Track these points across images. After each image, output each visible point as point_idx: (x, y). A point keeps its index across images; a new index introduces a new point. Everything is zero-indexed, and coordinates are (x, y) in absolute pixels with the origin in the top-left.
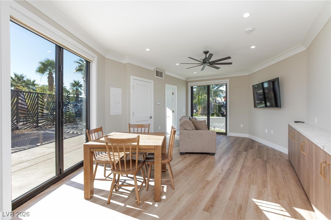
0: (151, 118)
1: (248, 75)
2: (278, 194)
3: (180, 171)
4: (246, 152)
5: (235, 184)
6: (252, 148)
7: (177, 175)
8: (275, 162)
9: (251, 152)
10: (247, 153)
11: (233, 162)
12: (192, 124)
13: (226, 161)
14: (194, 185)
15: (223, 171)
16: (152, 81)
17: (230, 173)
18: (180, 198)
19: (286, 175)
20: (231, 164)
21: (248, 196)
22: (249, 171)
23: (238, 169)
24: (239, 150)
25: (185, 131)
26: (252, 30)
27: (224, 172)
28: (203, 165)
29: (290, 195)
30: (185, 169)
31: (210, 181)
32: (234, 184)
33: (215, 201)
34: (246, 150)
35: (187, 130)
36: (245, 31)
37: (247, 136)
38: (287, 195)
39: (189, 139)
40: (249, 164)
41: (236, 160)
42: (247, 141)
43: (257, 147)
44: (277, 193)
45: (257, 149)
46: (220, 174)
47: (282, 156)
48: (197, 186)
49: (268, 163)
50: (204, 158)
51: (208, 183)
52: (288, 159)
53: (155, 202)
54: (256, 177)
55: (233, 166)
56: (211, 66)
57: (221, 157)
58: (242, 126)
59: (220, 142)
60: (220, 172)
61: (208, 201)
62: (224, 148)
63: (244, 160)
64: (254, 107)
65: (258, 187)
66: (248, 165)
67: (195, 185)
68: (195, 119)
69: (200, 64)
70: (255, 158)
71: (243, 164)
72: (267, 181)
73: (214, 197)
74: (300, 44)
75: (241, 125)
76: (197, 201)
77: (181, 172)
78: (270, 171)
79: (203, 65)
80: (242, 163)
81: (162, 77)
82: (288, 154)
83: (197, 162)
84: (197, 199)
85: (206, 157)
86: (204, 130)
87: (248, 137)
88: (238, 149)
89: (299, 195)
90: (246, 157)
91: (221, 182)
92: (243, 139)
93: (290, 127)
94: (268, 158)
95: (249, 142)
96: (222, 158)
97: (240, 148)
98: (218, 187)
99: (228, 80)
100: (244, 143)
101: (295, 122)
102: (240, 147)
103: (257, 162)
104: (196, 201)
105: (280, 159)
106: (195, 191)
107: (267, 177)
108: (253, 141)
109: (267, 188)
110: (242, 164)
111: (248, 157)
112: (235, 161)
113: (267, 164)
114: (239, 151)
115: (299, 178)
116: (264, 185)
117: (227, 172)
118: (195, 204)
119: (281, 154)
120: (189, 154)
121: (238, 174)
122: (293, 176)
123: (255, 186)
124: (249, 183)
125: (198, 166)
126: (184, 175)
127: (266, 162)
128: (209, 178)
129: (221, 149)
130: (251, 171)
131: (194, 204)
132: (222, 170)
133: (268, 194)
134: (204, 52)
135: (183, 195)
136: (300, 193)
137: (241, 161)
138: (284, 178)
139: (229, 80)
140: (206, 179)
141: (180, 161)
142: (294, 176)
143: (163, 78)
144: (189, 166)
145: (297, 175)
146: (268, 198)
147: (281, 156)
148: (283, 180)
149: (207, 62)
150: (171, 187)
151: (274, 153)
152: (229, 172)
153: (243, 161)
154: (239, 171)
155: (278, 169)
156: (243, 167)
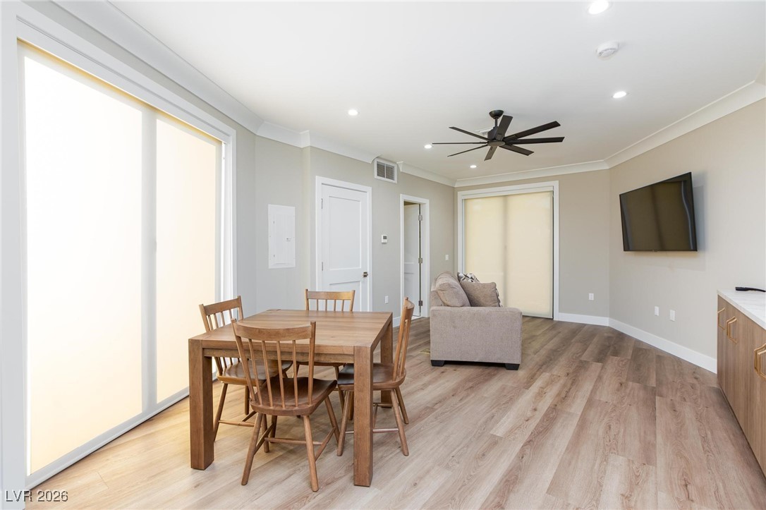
0: (365, 275)
1: (608, 168)
2: (686, 485)
3: (427, 408)
4: (600, 364)
5: (567, 449)
6: (616, 353)
7: (419, 417)
8: (679, 394)
9: (613, 363)
10: (603, 368)
11: (566, 389)
12: (462, 292)
13: (547, 385)
14: (458, 446)
15: (537, 413)
16: (369, 189)
17: (554, 419)
18: (421, 478)
19: (712, 433)
20: (558, 395)
21: (601, 486)
22: (605, 415)
23: (577, 407)
24: (584, 358)
25: (443, 308)
26: (615, 46)
27: (539, 416)
28: (485, 395)
29: (722, 492)
30: (440, 402)
31: (501, 438)
32: (564, 450)
33: (509, 492)
34: (601, 357)
35: (448, 306)
36: (596, 51)
37: (604, 321)
38: (713, 490)
39: (455, 327)
40: (606, 394)
41: (572, 384)
42: (606, 335)
43: (630, 352)
44: (683, 483)
45: (629, 358)
46: (527, 420)
47: (698, 376)
48: (465, 449)
49: (661, 395)
50: (491, 376)
51: (495, 442)
52: (715, 386)
53: (355, 485)
54: (625, 431)
55: (564, 399)
56: (509, 147)
57: (535, 374)
58: (591, 296)
59: (534, 336)
60: (529, 414)
61: (491, 493)
62: (543, 352)
63: (593, 384)
64: (625, 250)
65: (629, 460)
66: (604, 399)
67: (460, 448)
68: (472, 278)
69: (480, 143)
70: (624, 381)
71: (591, 395)
72: (654, 446)
73: (507, 481)
74: (753, 82)
75: (590, 294)
76: (462, 490)
77: (429, 409)
78: (664, 418)
79: (489, 147)
80: (589, 393)
81: (392, 178)
82: (716, 372)
83: (471, 387)
84: (463, 486)
85: (494, 375)
86: (490, 306)
87: (608, 325)
88: (580, 356)
89: (750, 490)
90: (600, 378)
91: (529, 442)
92: (594, 330)
93: (722, 302)
94: (659, 382)
95: (609, 338)
96: (536, 376)
97: (586, 352)
98: (521, 456)
99: (556, 184)
100: (595, 340)
101: (738, 289)
102: (585, 350)
103: (628, 391)
104: (460, 489)
105: (693, 386)
106: (458, 463)
107: (655, 434)
108: (621, 336)
109: (656, 467)
110: (588, 395)
111: (605, 377)
112: (569, 385)
113: (657, 398)
114: (581, 362)
115: (748, 443)
116: (648, 456)
117: (546, 415)
118: (457, 498)
119: (696, 371)
120: (455, 366)
121: (575, 421)
122: (732, 436)
123: (621, 458)
124: (604, 448)
125: (473, 395)
126: (436, 418)
127: (653, 393)
128: (500, 430)
129: (535, 354)
130: (613, 414)
131: (453, 499)
132: (535, 410)
133: (656, 483)
134: (491, 113)
135: (428, 471)
136: (753, 489)
137: (587, 387)
138: (704, 439)
139: (558, 182)
140: (491, 432)
141: (430, 383)
142: (734, 435)
143: (395, 181)
144: (451, 394)
145: (743, 433)
146: (656, 494)
147: (696, 378)
148: (700, 444)
149: (499, 137)
150: (398, 450)
151: (676, 367)
152: (551, 416)
153: (591, 388)
154: (580, 413)
155: (688, 412)
156: (590, 403)
